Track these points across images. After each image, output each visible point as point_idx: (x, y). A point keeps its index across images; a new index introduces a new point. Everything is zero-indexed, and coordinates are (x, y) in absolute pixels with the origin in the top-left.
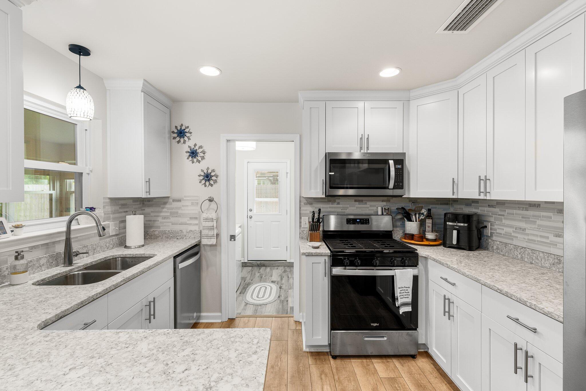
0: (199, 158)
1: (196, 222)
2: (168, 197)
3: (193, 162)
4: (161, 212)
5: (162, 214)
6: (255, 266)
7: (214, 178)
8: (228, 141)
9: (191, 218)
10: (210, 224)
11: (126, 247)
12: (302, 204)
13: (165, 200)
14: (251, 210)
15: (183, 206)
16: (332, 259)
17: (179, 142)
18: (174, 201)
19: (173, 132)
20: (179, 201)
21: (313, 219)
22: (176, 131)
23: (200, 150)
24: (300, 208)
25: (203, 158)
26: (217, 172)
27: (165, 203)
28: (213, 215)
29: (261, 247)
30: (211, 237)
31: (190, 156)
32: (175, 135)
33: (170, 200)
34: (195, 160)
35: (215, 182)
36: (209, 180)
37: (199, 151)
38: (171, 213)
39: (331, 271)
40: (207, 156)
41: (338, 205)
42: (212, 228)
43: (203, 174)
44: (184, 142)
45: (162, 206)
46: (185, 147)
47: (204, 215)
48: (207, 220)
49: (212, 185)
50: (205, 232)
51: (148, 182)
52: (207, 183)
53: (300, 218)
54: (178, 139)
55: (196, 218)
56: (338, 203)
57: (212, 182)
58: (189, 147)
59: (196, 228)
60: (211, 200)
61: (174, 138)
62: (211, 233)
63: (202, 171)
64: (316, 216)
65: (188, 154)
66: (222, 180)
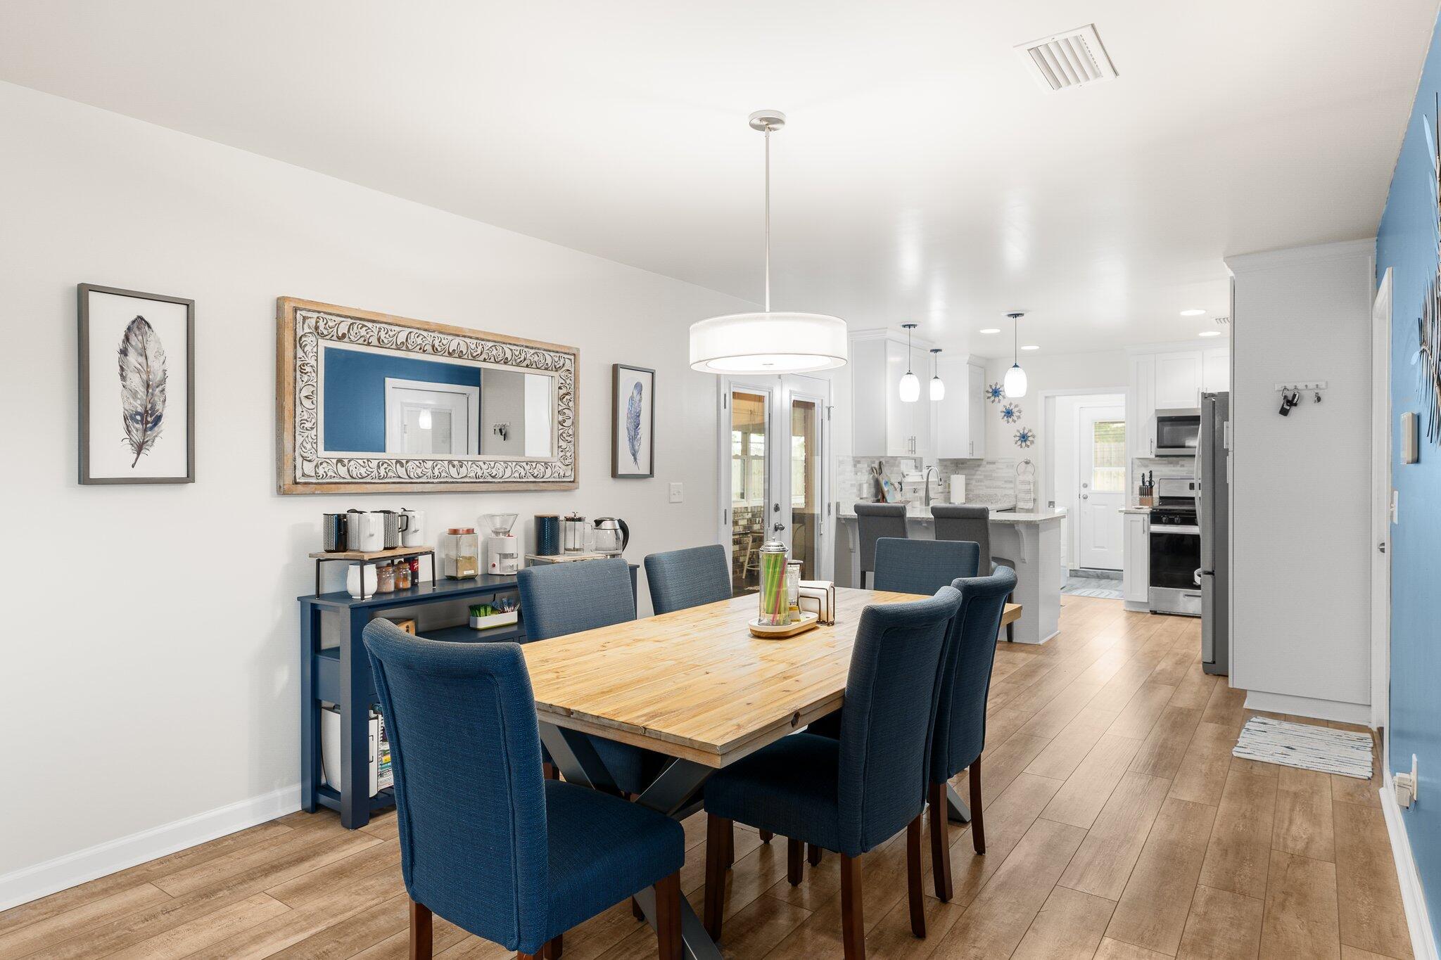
0: (1015, 418)
1: (1012, 485)
2: (982, 459)
3: (1008, 422)
4: (974, 475)
5: (975, 477)
6: (1093, 577)
7: (1030, 439)
8: (1046, 397)
9: (1005, 482)
10: (1027, 487)
11: (950, 503)
12: (1135, 466)
13: (978, 463)
14: (1085, 486)
15: (998, 469)
16: (1151, 516)
17: (993, 402)
18: (988, 463)
19: (987, 392)
20: (994, 463)
21: (1143, 482)
22: (990, 390)
23: (1017, 409)
24: (1132, 471)
25: (1019, 417)
26: (1034, 432)
27: (979, 466)
28: (1030, 478)
29: (1103, 547)
30: (1027, 501)
31: (1005, 415)
32: (990, 395)
33: (984, 463)
34: (1010, 420)
35: (1032, 442)
36: (1025, 441)
37: (1015, 410)
38: (985, 476)
39: (1149, 528)
40: (1022, 415)
41: (1182, 468)
42: (1029, 492)
43: (1018, 434)
44: (999, 401)
45: (976, 469)
46: (1000, 406)
47: (1021, 478)
48: (1023, 482)
49: (1028, 446)
50: (1021, 495)
51: (972, 444)
52: (1024, 444)
53: (1133, 483)
54: (993, 398)
55: (1011, 482)
56: (1182, 466)
57: (1028, 443)
58: (1004, 406)
59: (1011, 492)
60: (1027, 463)
61: (989, 398)
62: (1028, 497)
63: (1018, 431)
64: (1147, 479)
65: (1003, 414)
66: (1039, 441)
